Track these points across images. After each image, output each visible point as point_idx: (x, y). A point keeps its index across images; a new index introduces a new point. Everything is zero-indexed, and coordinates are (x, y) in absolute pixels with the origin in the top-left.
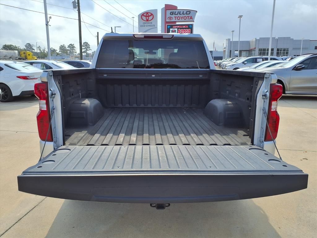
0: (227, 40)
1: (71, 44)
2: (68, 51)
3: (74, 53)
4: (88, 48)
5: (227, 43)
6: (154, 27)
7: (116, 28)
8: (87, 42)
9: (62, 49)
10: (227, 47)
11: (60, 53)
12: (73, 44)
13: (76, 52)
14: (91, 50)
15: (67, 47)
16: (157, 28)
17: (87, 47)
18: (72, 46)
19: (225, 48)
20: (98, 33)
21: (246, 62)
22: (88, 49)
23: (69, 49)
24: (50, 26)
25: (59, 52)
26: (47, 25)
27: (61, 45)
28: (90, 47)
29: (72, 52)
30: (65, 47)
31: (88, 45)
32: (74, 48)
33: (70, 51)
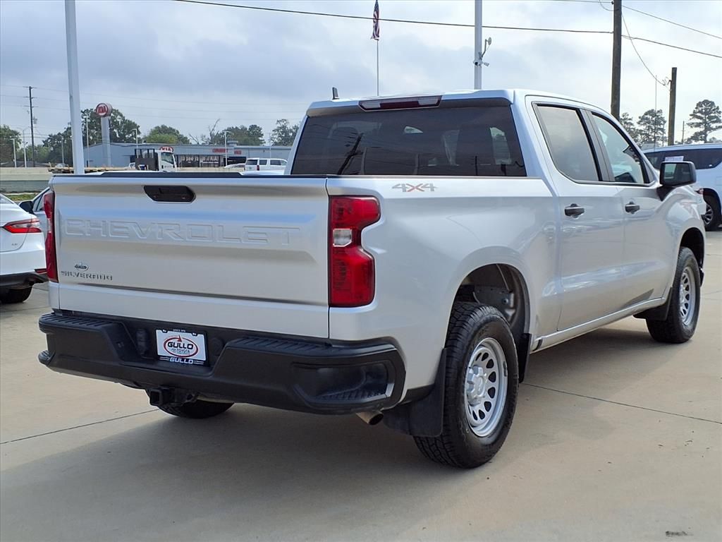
1: (651, 112)
4: (715, 122)
8: (710, 100)
15: (635, 120)
17: (710, 118)
18: (654, 119)
20: (674, 71)
22: (714, 126)
23: (642, 128)
24: (487, 65)
26: (476, 64)
28: (721, 118)
29: (653, 140)
30: (628, 121)
31: (714, 110)
32: (662, 122)
33: (646, 134)
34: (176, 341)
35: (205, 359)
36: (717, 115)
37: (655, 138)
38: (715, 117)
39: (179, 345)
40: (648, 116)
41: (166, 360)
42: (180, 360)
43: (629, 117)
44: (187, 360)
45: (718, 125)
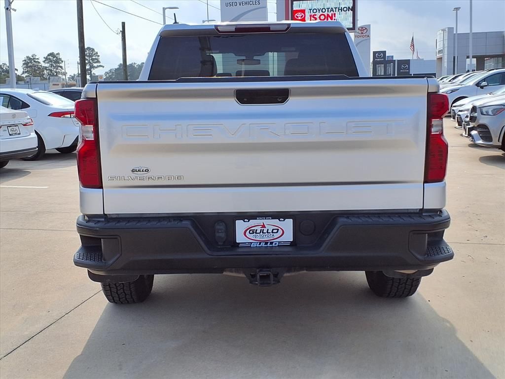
0: (443, 30)
1: (52, 54)
2: (45, 72)
3: (60, 75)
4: (96, 62)
5: (446, 38)
6: (258, 6)
7: (166, 11)
8: (91, 47)
9: (30, 66)
10: (446, 49)
11: (24, 75)
12: (58, 54)
13: (65, 74)
14: (103, 67)
15: (41, 60)
16: (265, 7)
17: (93, 60)
18: (54, 59)
19: (440, 52)
20: (123, 24)
21: (484, 83)
22: (95, 65)
23: (47, 65)
24: (15, 10)
25: (23, 73)
27: (28, 57)
28: (100, 60)
29: (55, 74)
30: (37, 60)
31: (94, 54)
32: (60, 62)
33: (50, 70)
34: (259, 229)
35: (292, 240)
36: (97, 57)
37: (56, 72)
38: (96, 59)
39: (262, 231)
40: (50, 57)
41: (248, 246)
42: (263, 244)
43: (37, 57)
44: (272, 243)
45: (98, 64)
